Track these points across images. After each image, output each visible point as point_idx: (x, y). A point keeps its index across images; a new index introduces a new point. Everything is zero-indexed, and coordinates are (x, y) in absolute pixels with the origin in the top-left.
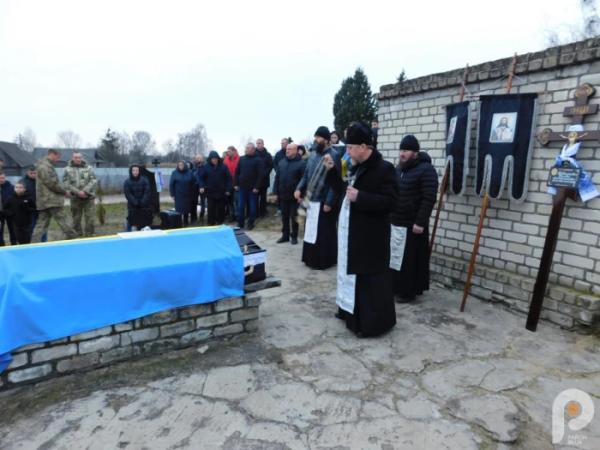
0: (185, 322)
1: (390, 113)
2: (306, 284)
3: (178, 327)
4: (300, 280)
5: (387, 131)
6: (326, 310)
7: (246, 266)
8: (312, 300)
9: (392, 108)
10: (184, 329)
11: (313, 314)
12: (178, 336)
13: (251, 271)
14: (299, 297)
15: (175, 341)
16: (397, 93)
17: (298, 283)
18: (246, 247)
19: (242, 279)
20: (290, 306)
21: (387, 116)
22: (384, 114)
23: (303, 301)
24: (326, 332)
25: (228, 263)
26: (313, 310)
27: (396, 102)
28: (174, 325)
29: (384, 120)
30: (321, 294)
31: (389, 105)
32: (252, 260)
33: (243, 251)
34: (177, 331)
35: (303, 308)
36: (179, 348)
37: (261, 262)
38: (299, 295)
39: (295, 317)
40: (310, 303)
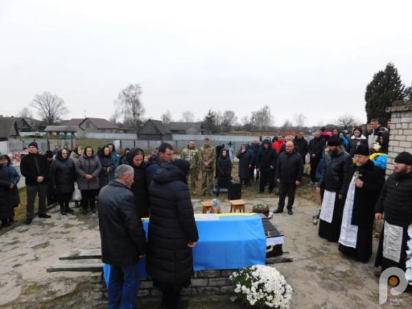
0: (224, 278)
1: (401, 123)
2: (320, 254)
3: (219, 281)
4: (315, 249)
5: (397, 138)
6: (330, 282)
7: (268, 245)
8: (322, 270)
9: (403, 120)
10: (223, 283)
11: (319, 283)
12: (219, 287)
13: (271, 249)
14: (311, 265)
15: (217, 289)
16: (407, 109)
17: (313, 251)
18: (269, 233)
19: (265, 255)
20: (303, 271)
21: (399, 126)
22: (395, 124)
23: (313, 269)
24: (325, 304)
25: (255, 243)
26: (320, 280)
27: (407, 115)
28: (217, 279)
29: (396, 129)
30: (329, 266)
31: (400, 117)
32: (272, 242)
33: (266, 235)
34: (219, 283)
35: (312, 276)
36: (220, 294)
37: (280, 243)
38: (311, 263)
39: (304, 283)
40: (319, 272)
